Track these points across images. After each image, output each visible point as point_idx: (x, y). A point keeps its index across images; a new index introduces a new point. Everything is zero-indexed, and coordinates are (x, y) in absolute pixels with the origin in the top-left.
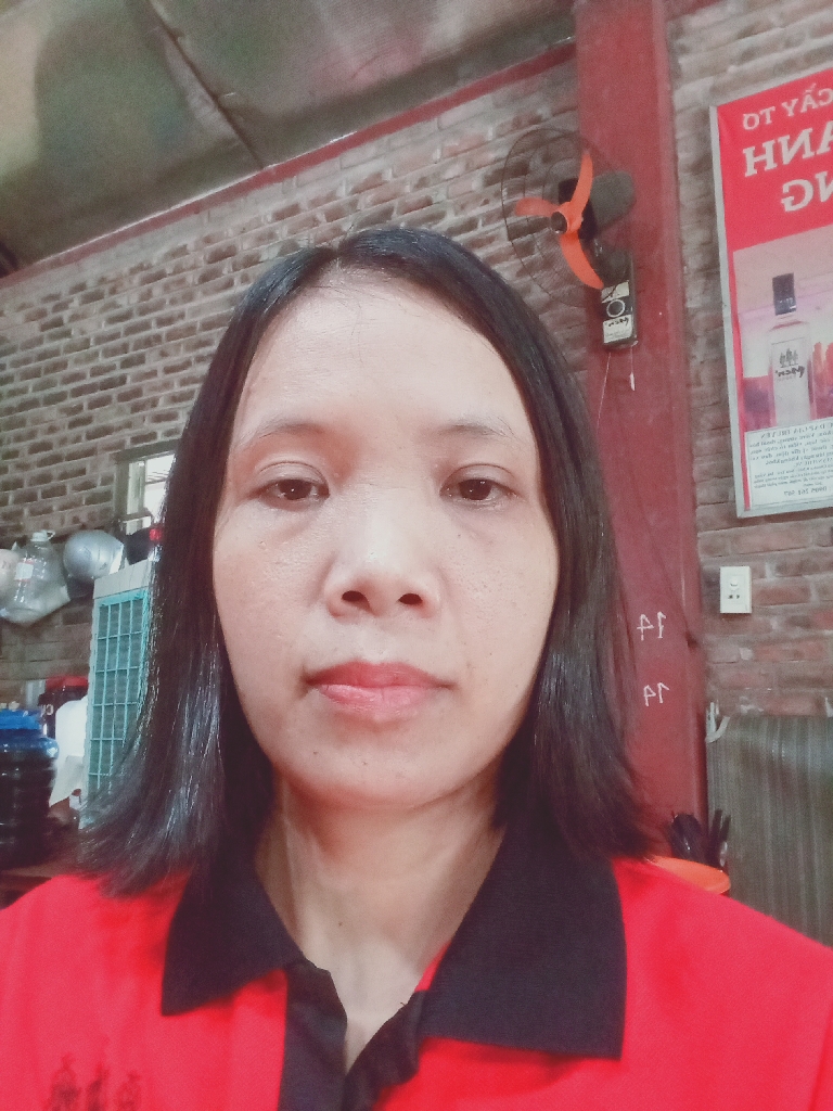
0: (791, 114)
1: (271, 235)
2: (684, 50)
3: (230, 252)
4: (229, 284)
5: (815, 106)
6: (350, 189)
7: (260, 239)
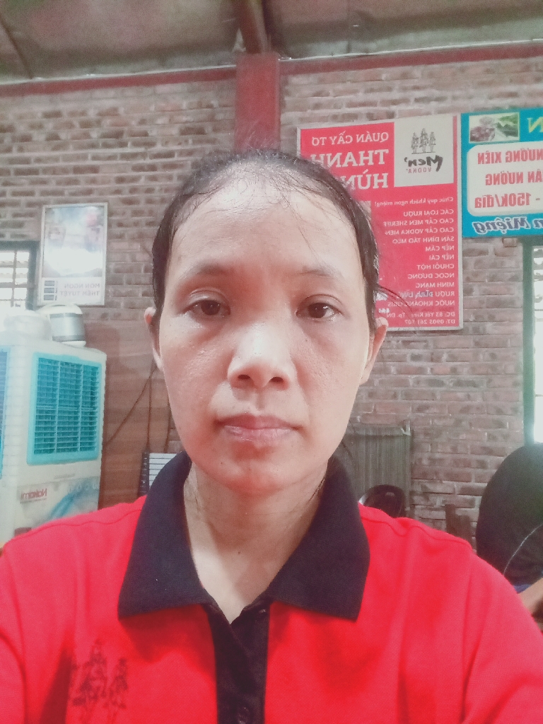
0: (333, 143)
1: (40, 126)
2: (288, 93)
3: (10, 129)
4: (9, 150)
5: (344, 143)
6: (97, 111)
7: (32, 127)
